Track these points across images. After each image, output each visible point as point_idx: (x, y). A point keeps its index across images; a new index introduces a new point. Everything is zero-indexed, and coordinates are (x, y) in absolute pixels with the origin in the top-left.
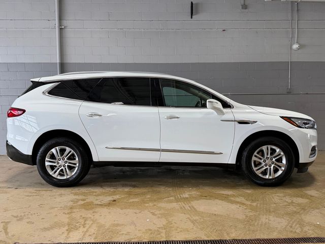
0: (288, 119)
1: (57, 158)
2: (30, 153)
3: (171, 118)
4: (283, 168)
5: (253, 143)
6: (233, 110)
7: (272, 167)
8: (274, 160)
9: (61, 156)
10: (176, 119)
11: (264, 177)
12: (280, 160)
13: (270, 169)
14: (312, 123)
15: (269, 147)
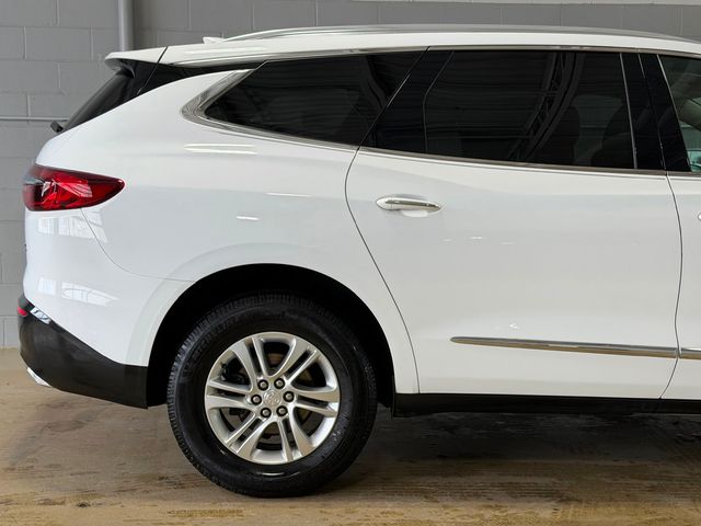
1: (254, 378)
2: (142, 359)
9: (270, 372)
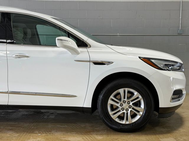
0: (147, 61)
3: (20, 56)
4: (141, 113)
5: (109, 86)
6: (89, 50)
7: (129, 112)
8: (131, 104)
10: (26, 58)
11: (121, 122)
12: (138, 104)
13: (127, 113)
14: (178, 65)
15: (127, 89)
